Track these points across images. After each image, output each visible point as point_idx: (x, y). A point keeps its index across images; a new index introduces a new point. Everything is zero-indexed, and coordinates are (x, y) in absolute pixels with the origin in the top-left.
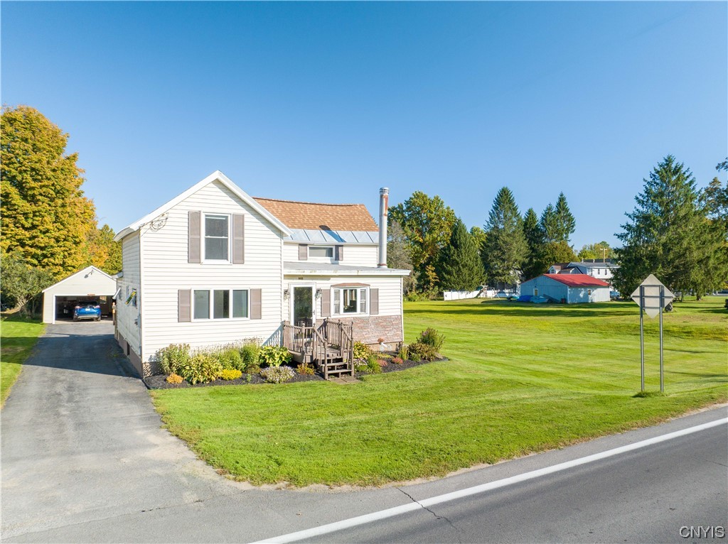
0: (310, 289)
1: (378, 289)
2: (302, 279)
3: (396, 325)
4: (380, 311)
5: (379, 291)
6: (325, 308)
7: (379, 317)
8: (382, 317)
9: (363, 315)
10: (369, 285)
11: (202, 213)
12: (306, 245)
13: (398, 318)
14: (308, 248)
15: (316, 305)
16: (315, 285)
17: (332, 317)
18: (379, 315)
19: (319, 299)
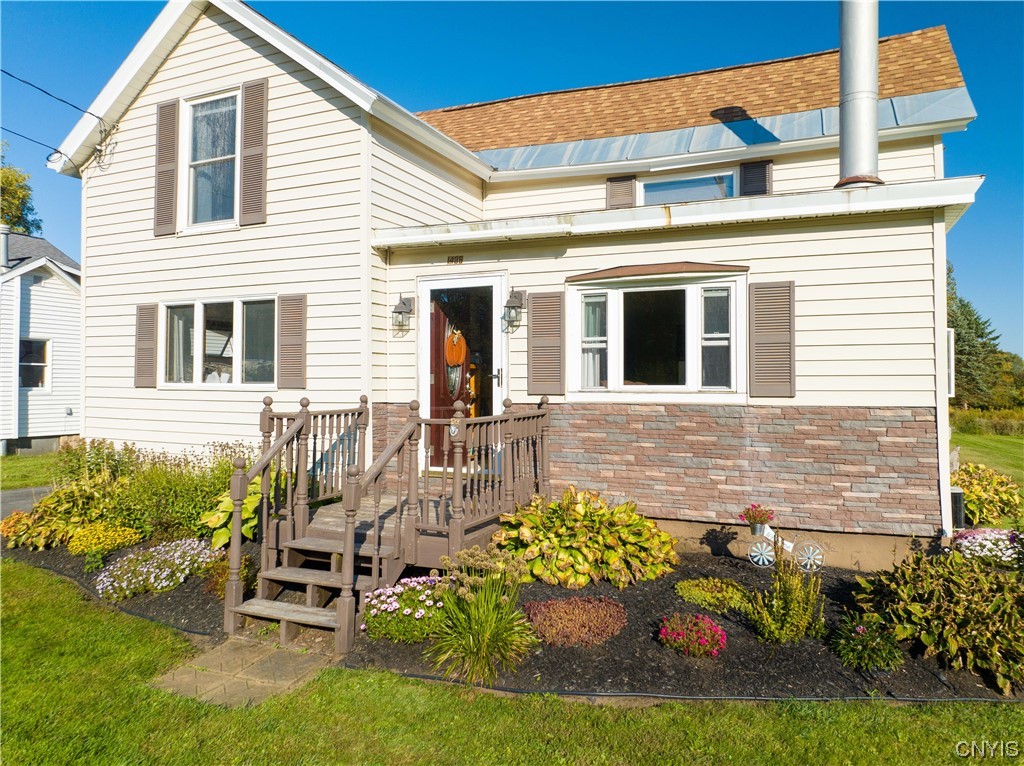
0: (483, 296)
1: (789, 287)
2: (458, 259)
3: (902, 451)
4: (799, 383)
5: (799, 294)
6: (546, 364)
7: (797, 409)
8: (818, 412)
9: (716, 397)
10: (745, 269)
11: (182, 103)
12: (630, 177)
13: (920, 421)
14: (639, 186)
15: (509, 350)
16: (502, 279)
17: (570, 398)
18: (800, 400)
19: (522, 332)
